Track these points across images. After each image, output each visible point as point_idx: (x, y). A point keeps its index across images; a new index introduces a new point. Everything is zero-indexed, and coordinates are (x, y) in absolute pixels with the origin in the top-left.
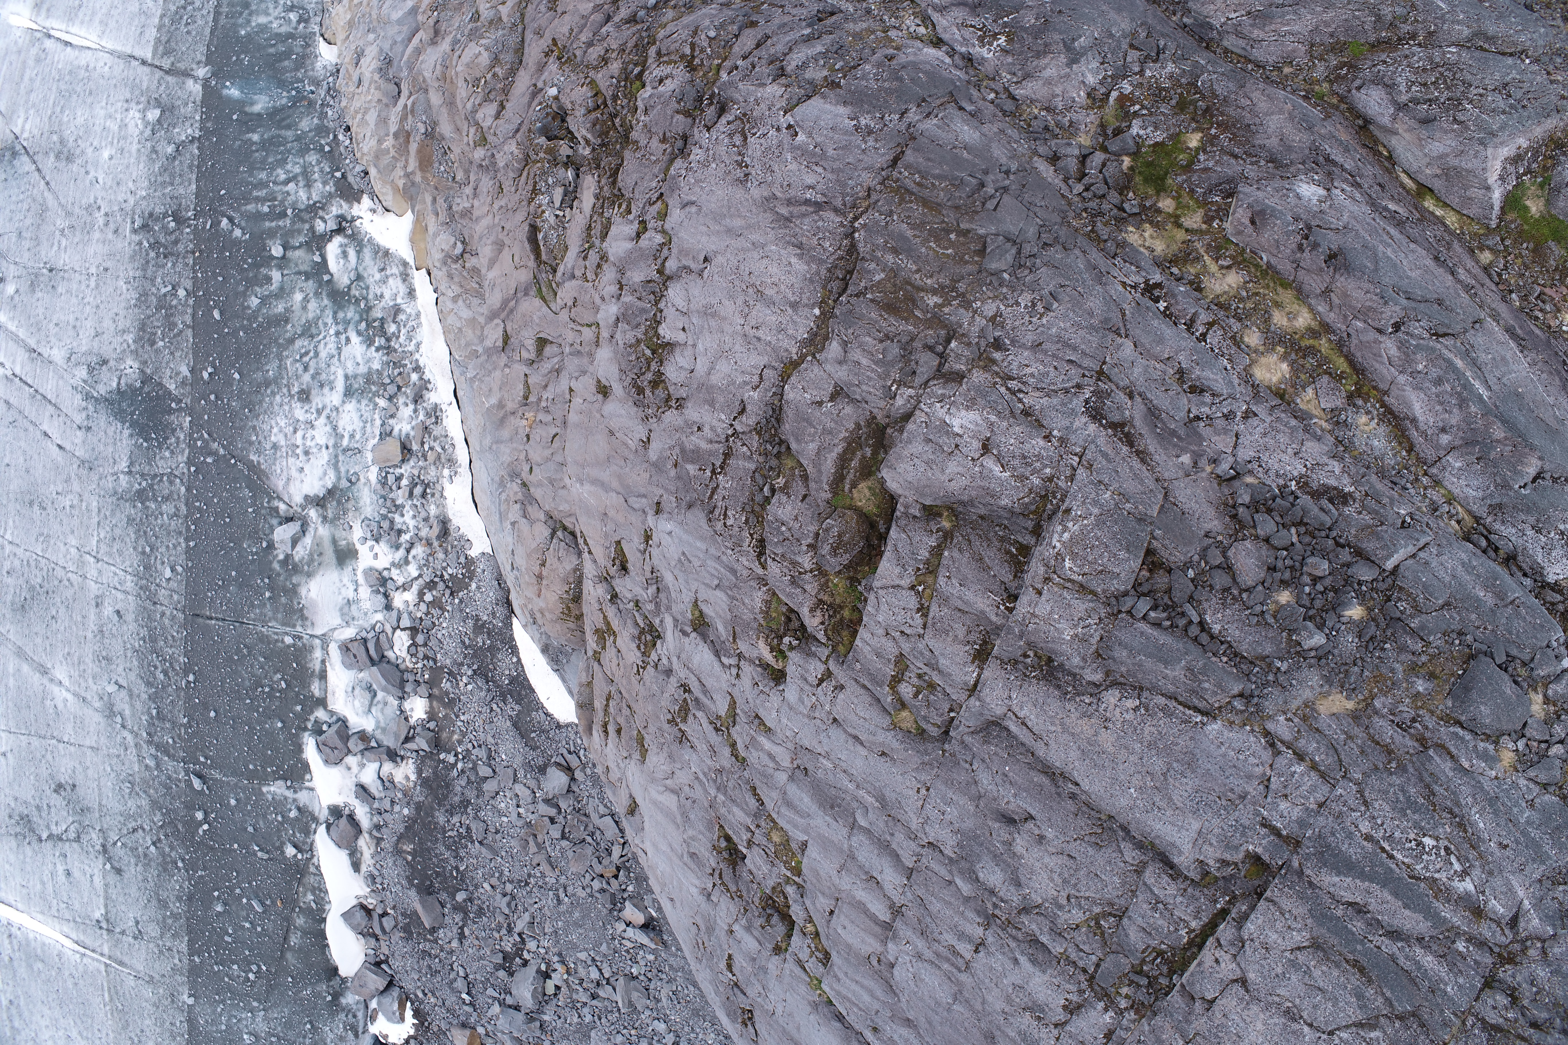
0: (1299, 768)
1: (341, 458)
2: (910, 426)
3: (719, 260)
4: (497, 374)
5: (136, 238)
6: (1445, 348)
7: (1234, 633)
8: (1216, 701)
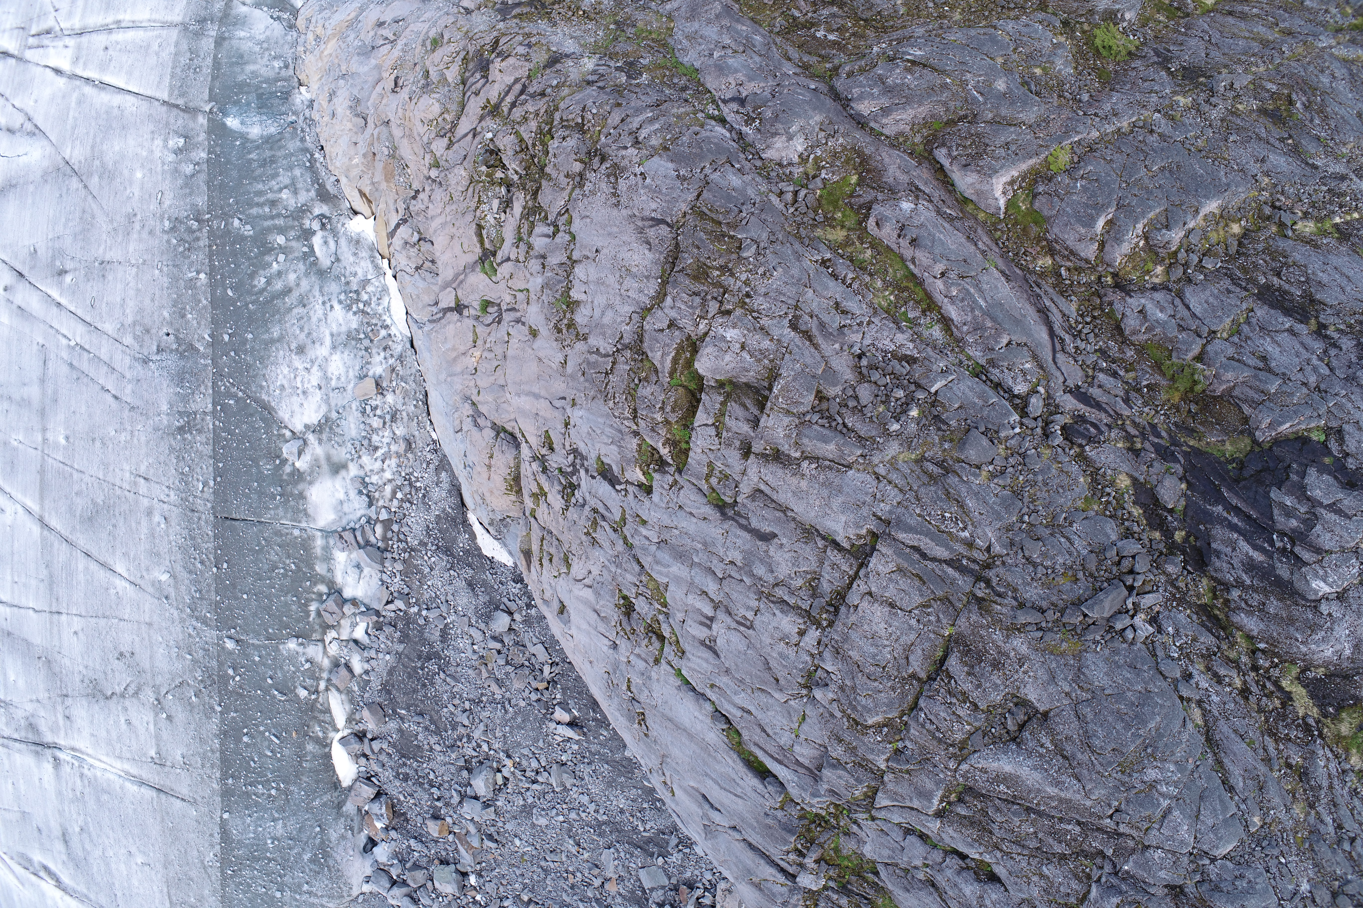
0: (888, 488)
1: (331, 395)
2: (707, 339)
3: (605, 251)
4: (451, 326)
5: (166, 237)
6: (965, 284)
7: (858, 426)
8: (851, 459)
